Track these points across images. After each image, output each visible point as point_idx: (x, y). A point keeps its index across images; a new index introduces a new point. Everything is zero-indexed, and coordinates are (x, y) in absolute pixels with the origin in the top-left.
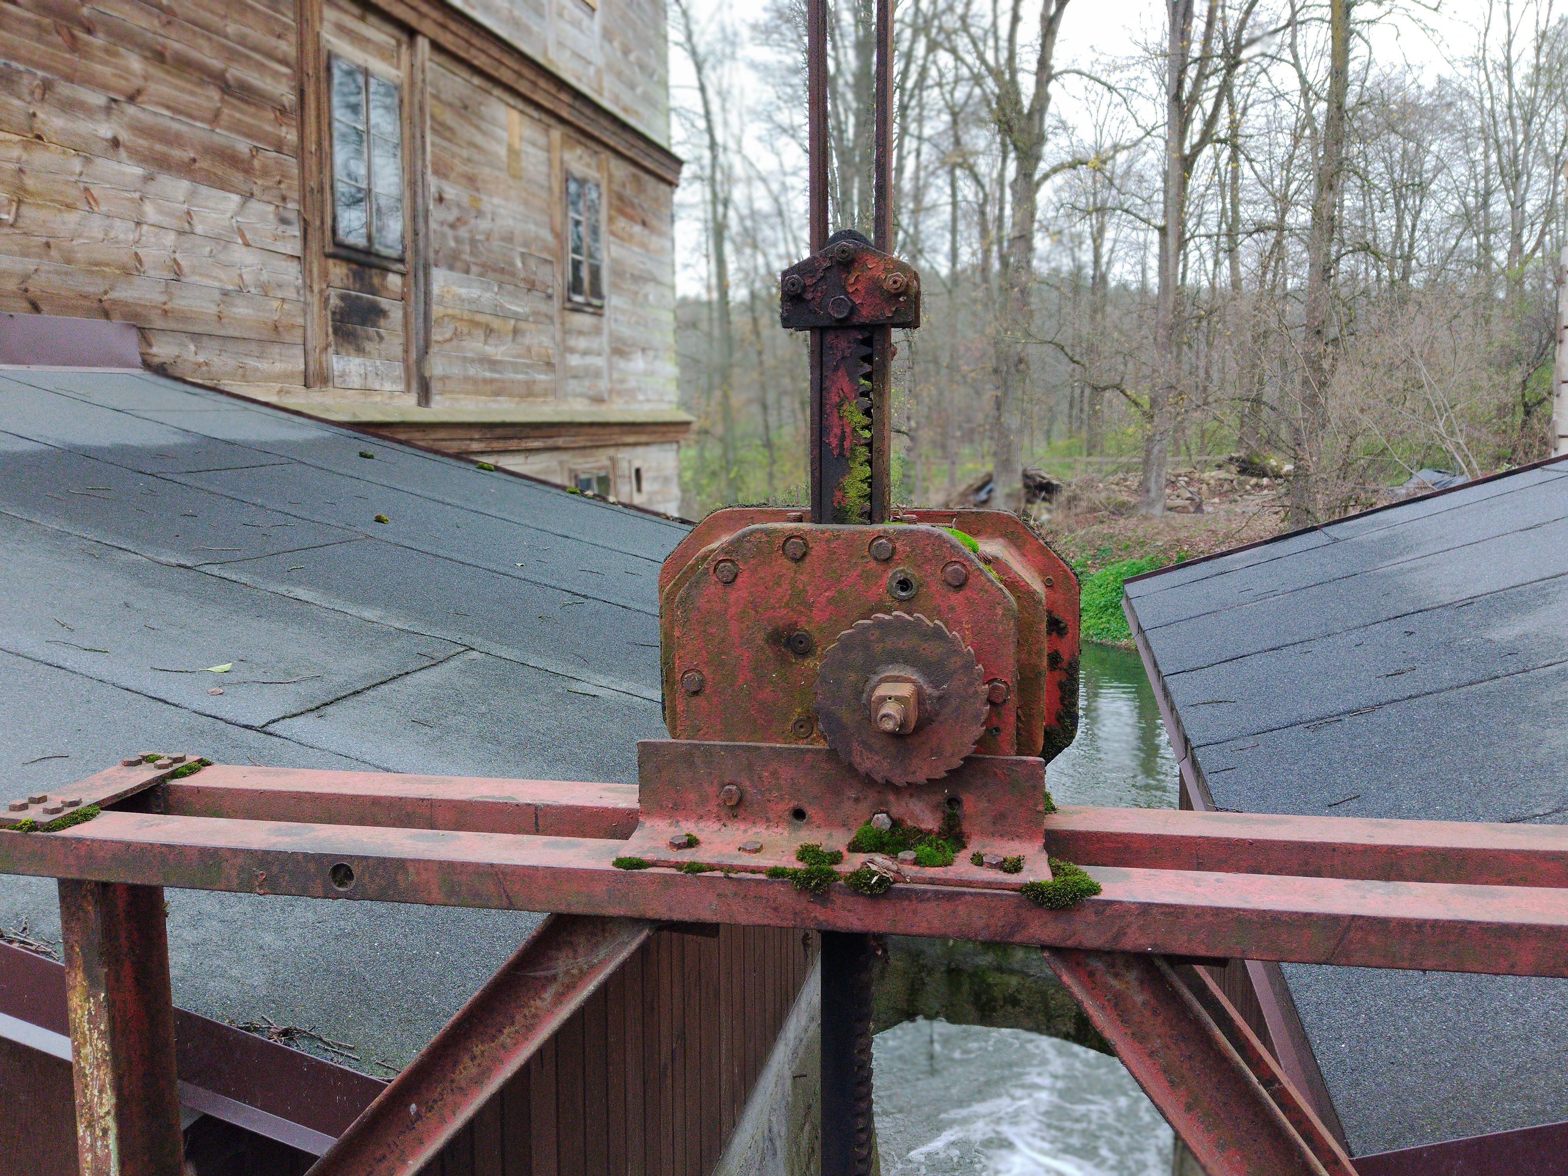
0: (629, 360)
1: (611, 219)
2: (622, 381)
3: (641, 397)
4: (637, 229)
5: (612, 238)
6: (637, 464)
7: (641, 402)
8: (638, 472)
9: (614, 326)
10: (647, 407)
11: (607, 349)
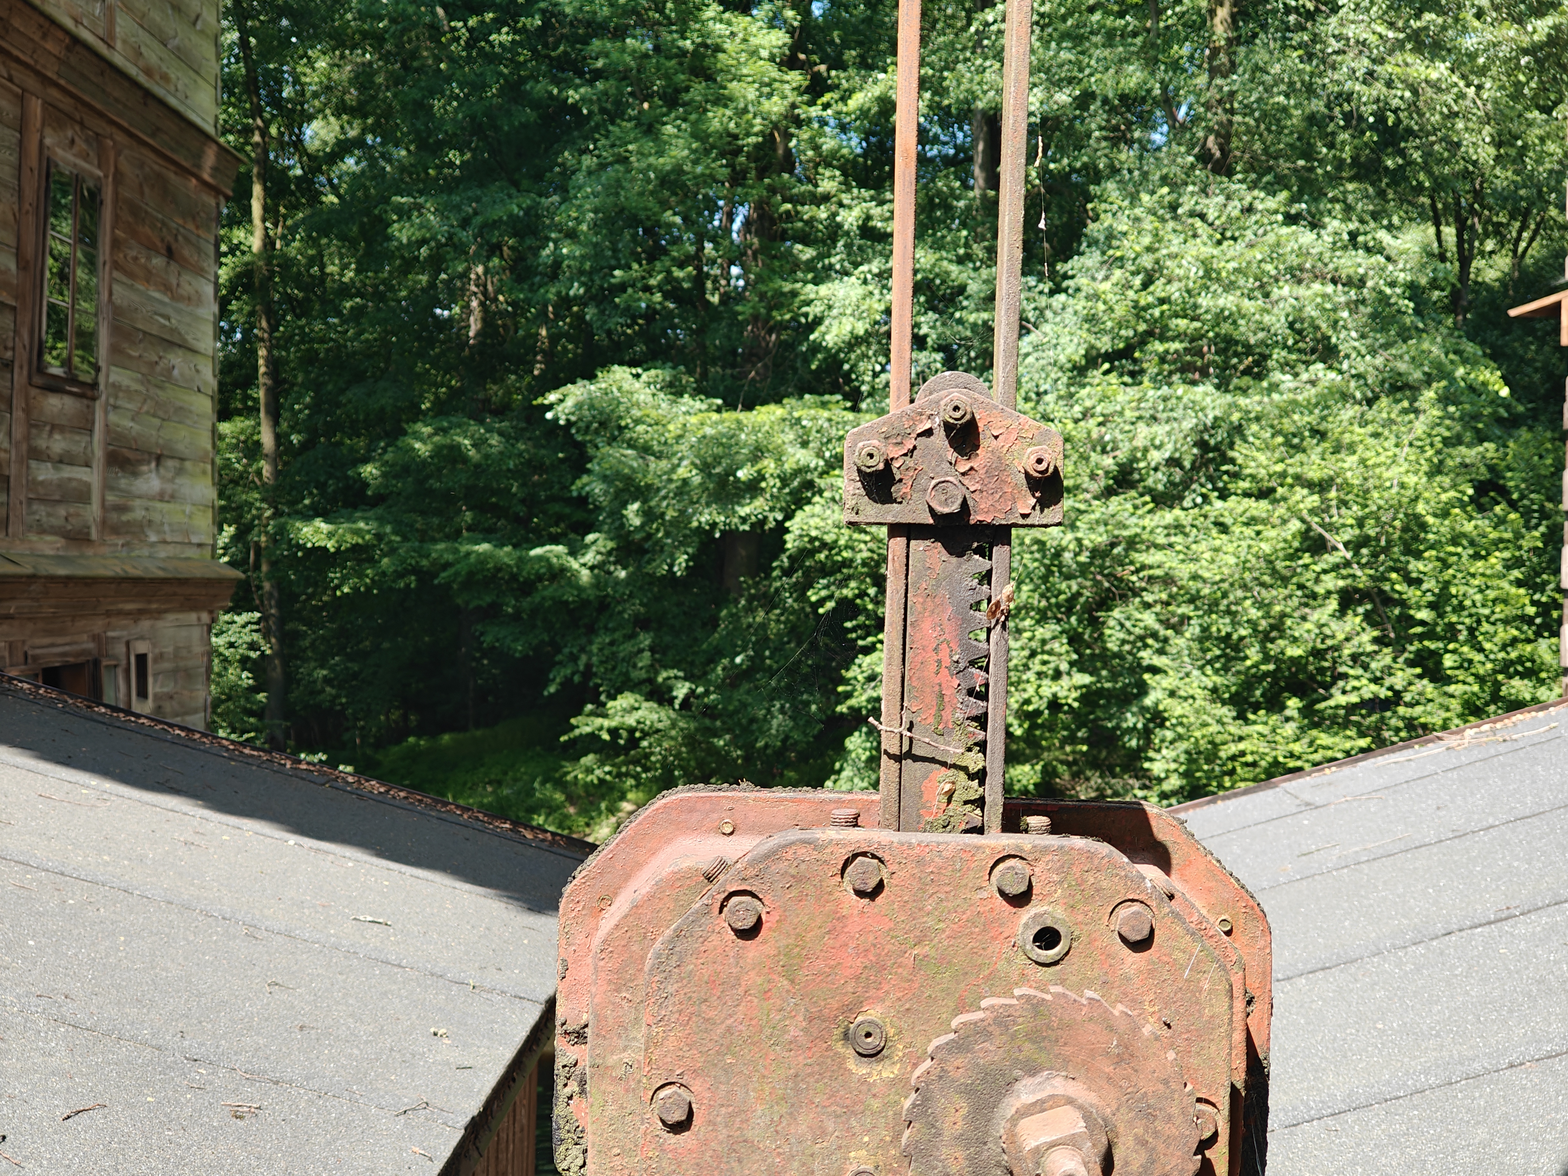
0: (135, 474)
1: (116, 244)
2: (122, 509)
3: (153, 538)
4: (158, 262)
5: (116, 274)
6: (141, 647)
7: (153, 545)
8: (142, 659)
9: (113, 418)
10: (163, 552)
11: (99, 453)
